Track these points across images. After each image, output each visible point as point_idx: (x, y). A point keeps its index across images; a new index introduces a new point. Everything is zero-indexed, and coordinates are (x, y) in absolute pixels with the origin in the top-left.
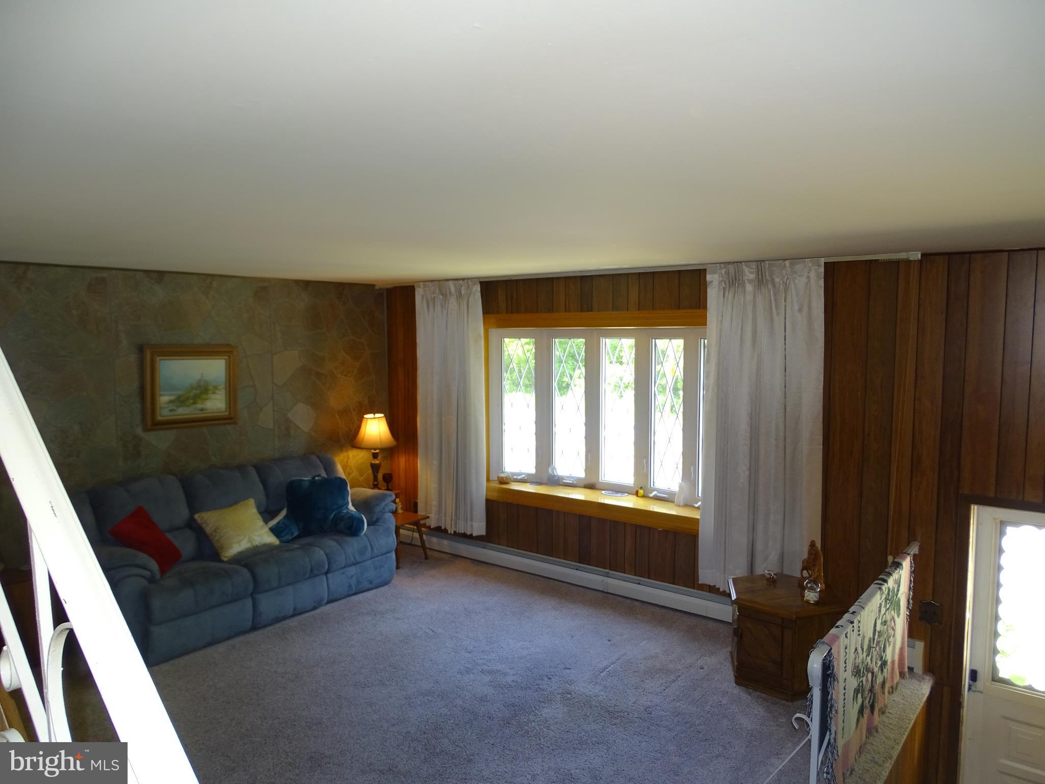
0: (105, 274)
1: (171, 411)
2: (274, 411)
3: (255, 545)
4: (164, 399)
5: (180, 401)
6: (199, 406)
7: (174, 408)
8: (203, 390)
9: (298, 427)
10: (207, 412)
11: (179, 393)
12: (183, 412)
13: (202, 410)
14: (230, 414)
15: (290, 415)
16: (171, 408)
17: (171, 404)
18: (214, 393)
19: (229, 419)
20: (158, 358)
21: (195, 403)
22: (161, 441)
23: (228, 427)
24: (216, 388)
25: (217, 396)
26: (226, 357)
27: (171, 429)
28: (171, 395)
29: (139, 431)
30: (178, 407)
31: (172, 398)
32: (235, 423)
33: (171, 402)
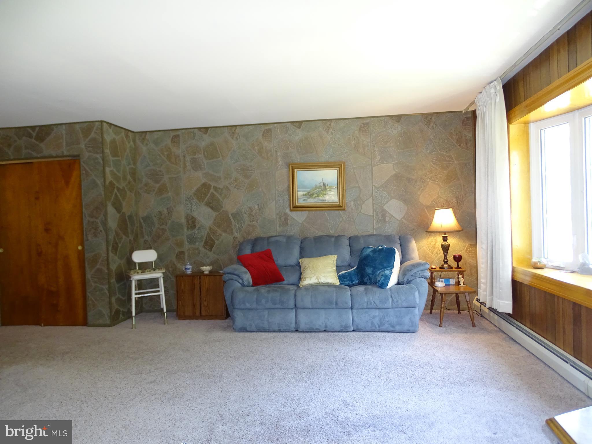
0: (271, 127)
1: (304, 200)
2: (373, 204)
3: (320, 282)
4: (300, 193)
5: (310, 195)
6: (321, 198)
7: (306, 199)
8: (323, 188)
9: (392, 216)
10: (326, 202)
11: (308, 190)
12: (311, 201)
13: (323, 200)
14: (340, 204)
15: (385, 207)
16: (304, 198)
17: (304, 196)
18: (330, 191)
19: (339, 207)
20: (296, 170)
21: (318, 196)
22: (299, 217)
23: (341, 212)
24: (331, 187)
25: (332, 193)
26: (338, 169)
27: (305, 210)
28: (305, 191)
29: (288, 211)
30: (308, 198)
31: (305, 193)
32: (344, 210)
33: (304, 195)
